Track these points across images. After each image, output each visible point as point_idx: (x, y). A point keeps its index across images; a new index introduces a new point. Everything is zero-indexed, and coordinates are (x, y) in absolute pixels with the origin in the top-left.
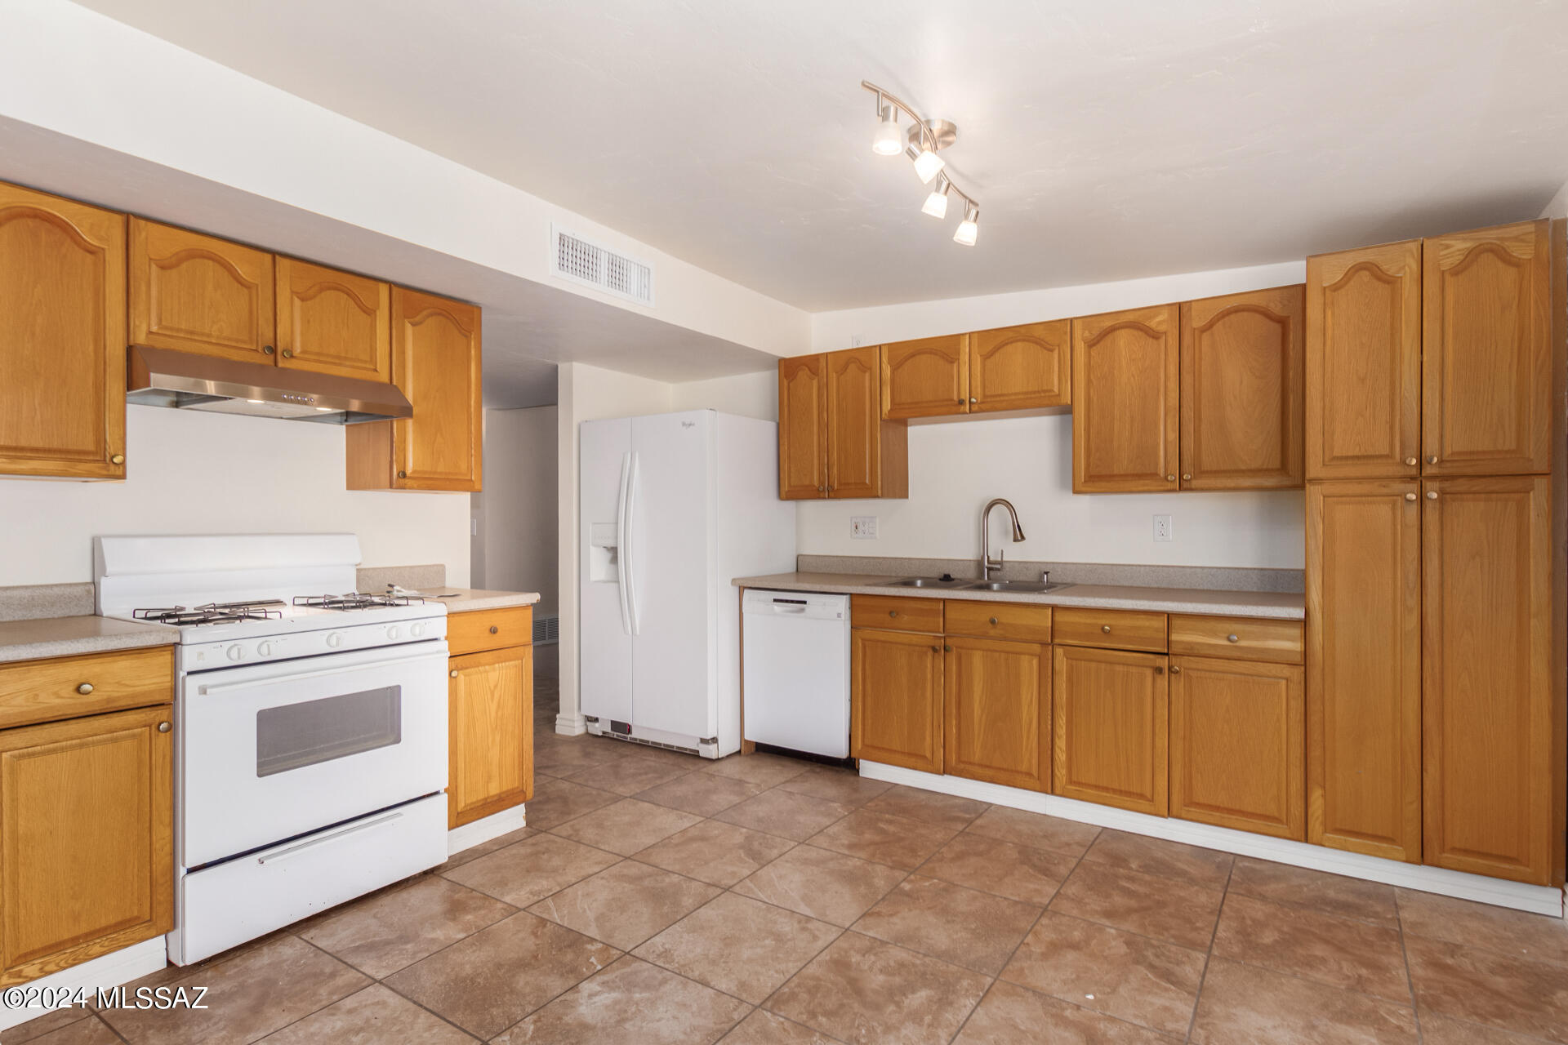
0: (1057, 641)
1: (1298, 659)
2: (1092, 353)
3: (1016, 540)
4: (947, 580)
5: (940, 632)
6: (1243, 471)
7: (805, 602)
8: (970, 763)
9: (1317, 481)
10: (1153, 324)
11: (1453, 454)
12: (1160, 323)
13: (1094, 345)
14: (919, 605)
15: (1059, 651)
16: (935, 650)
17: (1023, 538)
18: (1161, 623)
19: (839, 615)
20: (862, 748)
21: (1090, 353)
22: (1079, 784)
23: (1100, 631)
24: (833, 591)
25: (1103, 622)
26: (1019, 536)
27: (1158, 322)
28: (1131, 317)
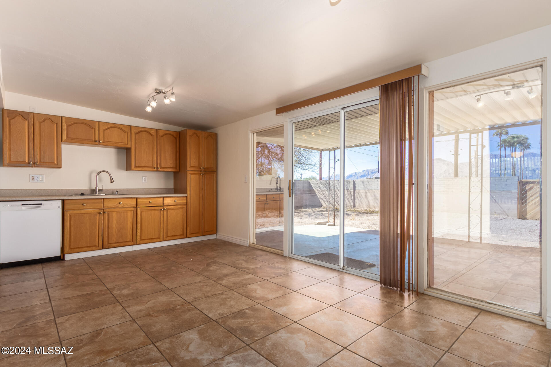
0: (138, 206)
1: (186, 203)
2: (137, 136)
3: (111, 182)
4: (82, 194)
5: (102, 208)
6: (169, 168)
7: (41, 204)
8: (112, 243)
9: (189, 171)
10: (151, 132)
11: (206, 167)
12: (153, 132)
13: (137, 134)
14: (94, 201)
15: (139, 209)
16: (100, 213)
17: (114, 182)
18: (162, 199)
19: (59, 207)
20: (69, 250)
21: (136, 136)
22: (143, 240)
23: (149, 203)
24: (57, 199)
25: (149, 200)
26: (112, 181)
27: (152, 132)
28: (146, 129)
